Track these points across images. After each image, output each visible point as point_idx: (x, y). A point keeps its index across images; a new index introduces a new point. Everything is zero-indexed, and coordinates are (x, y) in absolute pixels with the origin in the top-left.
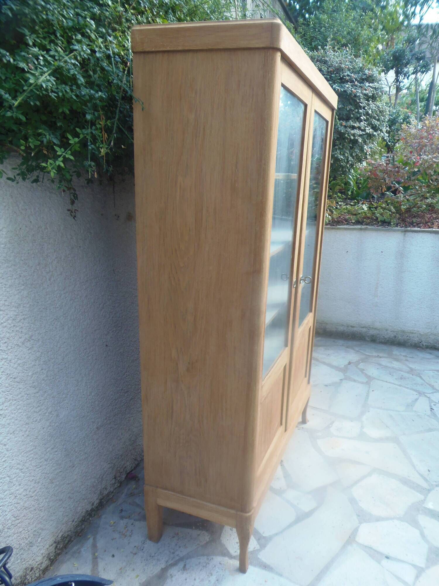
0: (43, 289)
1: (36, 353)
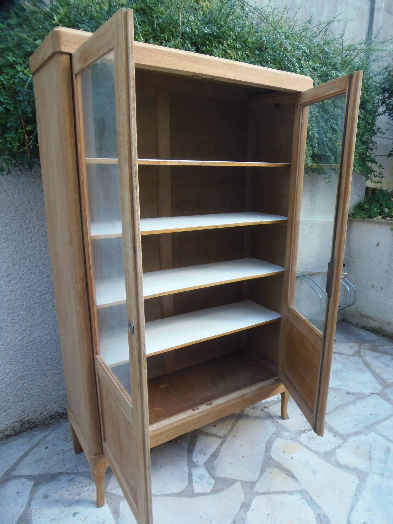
0: (24, 244)
1: (13, 287)
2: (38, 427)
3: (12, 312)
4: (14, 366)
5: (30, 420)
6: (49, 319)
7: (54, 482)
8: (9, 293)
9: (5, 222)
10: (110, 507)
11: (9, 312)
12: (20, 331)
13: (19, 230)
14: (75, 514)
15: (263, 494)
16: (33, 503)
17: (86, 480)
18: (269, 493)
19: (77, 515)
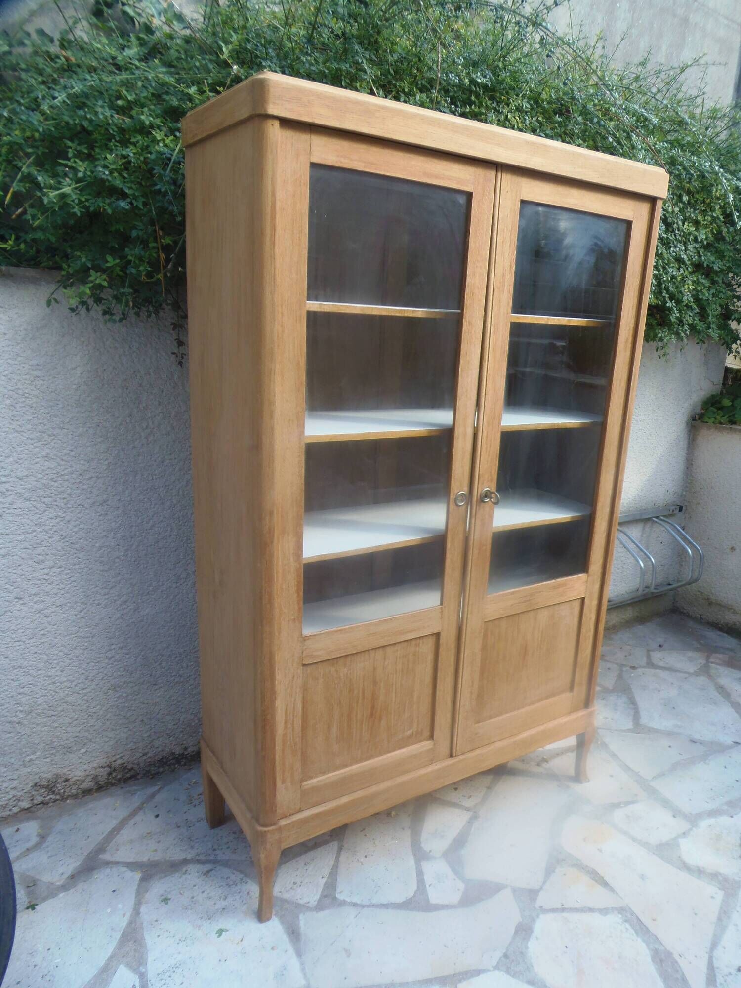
0: (134, 447)
1: (111, 523)
2: (138, 779)
3: (106, 567)
4: (103, 665)
5: (125, 765)
6: (169, 585)
7: (177, 875)
8: (104, 534)
9: (104, 405)
10: (282, 923)
11: (102, 568)
12: (118, 602)
13: (128, 421)
14: (220, 932)
15: (554, 910)
16: (143, 909)
17: (234, 874)
18: (563, 910)
19: (224, 933)
